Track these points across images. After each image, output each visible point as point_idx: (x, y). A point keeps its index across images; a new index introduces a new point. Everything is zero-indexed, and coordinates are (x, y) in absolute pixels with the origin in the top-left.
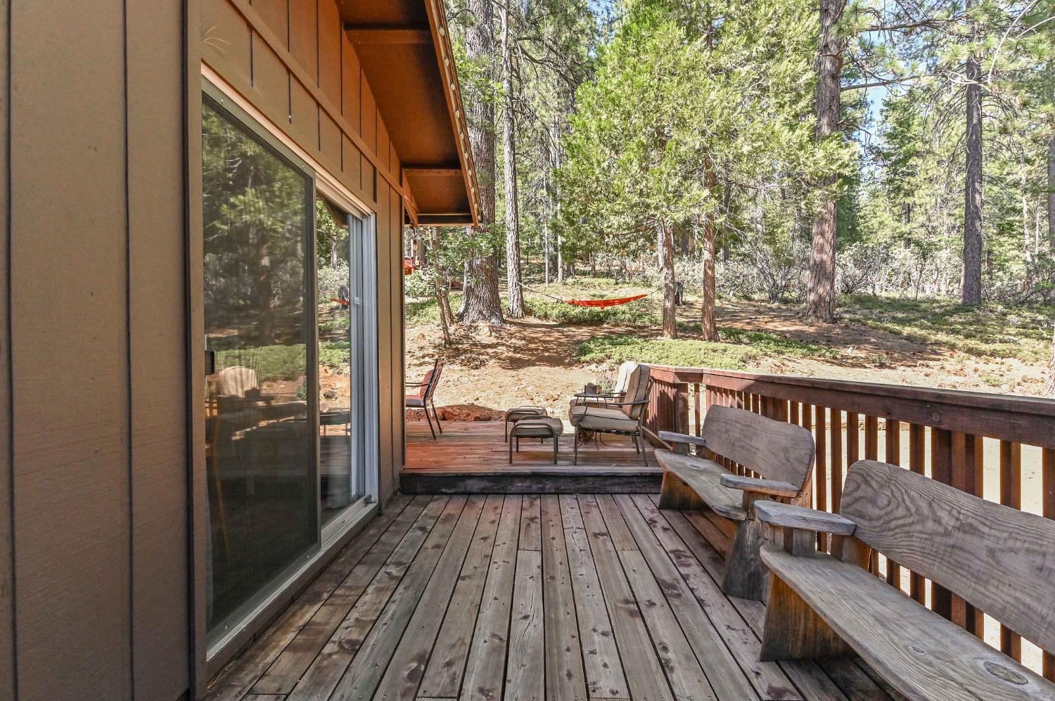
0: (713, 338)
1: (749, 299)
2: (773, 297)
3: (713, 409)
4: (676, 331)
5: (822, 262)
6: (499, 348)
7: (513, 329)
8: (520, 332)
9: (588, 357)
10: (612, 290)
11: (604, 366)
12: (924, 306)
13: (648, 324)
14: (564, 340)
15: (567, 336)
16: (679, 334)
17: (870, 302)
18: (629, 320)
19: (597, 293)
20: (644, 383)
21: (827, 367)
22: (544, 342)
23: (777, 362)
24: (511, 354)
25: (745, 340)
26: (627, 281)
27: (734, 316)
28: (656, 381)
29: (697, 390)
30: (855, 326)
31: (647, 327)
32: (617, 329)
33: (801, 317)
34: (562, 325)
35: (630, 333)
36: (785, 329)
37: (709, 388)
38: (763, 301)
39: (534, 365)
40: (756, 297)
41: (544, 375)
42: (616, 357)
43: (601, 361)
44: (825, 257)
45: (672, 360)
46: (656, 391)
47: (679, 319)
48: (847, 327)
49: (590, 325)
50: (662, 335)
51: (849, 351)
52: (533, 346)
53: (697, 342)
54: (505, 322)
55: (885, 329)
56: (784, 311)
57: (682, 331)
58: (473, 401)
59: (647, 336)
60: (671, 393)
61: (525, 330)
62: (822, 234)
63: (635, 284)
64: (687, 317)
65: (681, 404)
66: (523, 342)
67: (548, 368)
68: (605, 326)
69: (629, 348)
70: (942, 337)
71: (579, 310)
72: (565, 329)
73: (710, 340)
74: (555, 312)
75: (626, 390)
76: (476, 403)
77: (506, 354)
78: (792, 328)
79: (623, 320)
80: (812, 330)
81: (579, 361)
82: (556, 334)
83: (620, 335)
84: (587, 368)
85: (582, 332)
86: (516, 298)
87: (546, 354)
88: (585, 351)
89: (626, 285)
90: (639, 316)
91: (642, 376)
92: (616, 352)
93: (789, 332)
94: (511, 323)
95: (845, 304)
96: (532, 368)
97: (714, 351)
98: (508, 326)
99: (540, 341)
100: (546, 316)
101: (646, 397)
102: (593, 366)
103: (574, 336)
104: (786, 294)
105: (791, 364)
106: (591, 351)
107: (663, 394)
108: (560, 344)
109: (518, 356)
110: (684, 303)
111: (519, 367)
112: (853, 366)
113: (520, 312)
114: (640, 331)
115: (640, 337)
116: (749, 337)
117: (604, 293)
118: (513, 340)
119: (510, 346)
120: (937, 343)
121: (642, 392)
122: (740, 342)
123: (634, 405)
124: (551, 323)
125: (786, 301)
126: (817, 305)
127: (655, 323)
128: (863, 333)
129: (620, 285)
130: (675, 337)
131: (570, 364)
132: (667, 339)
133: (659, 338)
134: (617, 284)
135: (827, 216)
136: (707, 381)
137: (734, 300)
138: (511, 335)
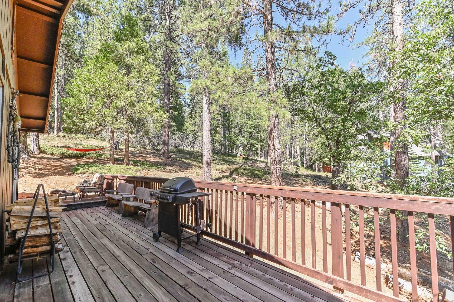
0: (128, 164)
1: (145, 148)
2: (153, 148)
3: (120, 184)
4: (115, 161)
5: (165, 140)
6: (29, 168)
7: (35, 160)
8: (40, 161)
9: (78, 172)
10: (85, 141)
11: (85, 175)
12: (194, 153)
13: (103, 158)
14: (64, 165)
15: (65, 163)
16: (116, 162)
17: (182, 152)
18: (95, 157)
19: (78, 143)
20: (102, 179)
21: (161, 173)
22: (54, 166)
23: (146, 172)
24: (37, 171)
25: (139, 165)
26: (93, 137)
27: (138, 155)
28: (106, 179)
29: (117, 180)
30: (174, 160)
31: (103, 159)
32: (89, 160)
33: (159, 157)
34: (61, 158)
35: (96, 162)
36: (154, 160)
37: (120, 179)
38: (149, 149)
39: (51, 176)
40: (147, 148)
41: (58, 179)
42: (91, 172)
43: (84, 173)
44: (166, 139)
45: (112, 172)
46: (106, 181)
47: (116, 156)
48: (172, 160)
49: (76, 158)
50: (109, 163)
51: (169, 168)
52: (48, 168)
53: (122, 166)
54: (30, 157)
55: (182, 161)
56: (156, 153)
57: (117, 161)
58: (23, 191)
59: (103, 163)
60: (110, 181)
61: (42, 161)
62: (165, 132)
63: (97, 139)
64: (120, 155)
65: (112, 183)
66: (43, 166)
67: (59, 177)
68: (84, 159)
69: (96, 168)
70: (195, 163)
71: (70, 152)
72: (64, 160)
73: (127, 165)
74: (58, 152)
75: (96, 181)
76: (25, 192)
77: (34, 172)
78: (156, 160)
79: (92, 157)
80: (161, 161)
81: (73, 174)
82: (60, 162)
83: (91, 163)
84: (77, 176)
85: (73, 162)
86: (35, 145)
87: (56, 171)
88: (76, 170)
89: (93, 139)
90: (99, 155)
91: (102, 178)
92: (90, 170)
93: (154, 161)
94: (34, 157)
95: (175, 152)
96: (50, 177)
97: (127, 169)
98: (32, 159)
99: (52, 165)
100: (52, 154)
101: (103, 182)
102: (80, 175)
103: (69, 163)
104: (158, 147)
105: (150, 172)
106: (79, 170)
107: (108, 182)
108: (63, 167)
109: (41, 172)
110: (119, 149)
111: (44, 177)
112: (168, 172)
113: (38, 152)
114: (99, 161)
115: (100, 164)
116: (140, 163)
117: (82, 143)
118: (36, 165)
119: (36, 168)
120: (193, 165)
121: (102, 181)
122: (137, 165)
123: (99, 185)
124: (56, 157)
125: (157, 150)
126: (164, 153)
127: (107, 158)
128: (175, 162)
129: (90, 139)
130: (114, 164)
131: (69, 175)
132: (111, 165)
133: (108, 164)
134: (88, 138)
135: (166, 126)
136: (119, 178)
137: (139, 148)
138: (35, 163)
